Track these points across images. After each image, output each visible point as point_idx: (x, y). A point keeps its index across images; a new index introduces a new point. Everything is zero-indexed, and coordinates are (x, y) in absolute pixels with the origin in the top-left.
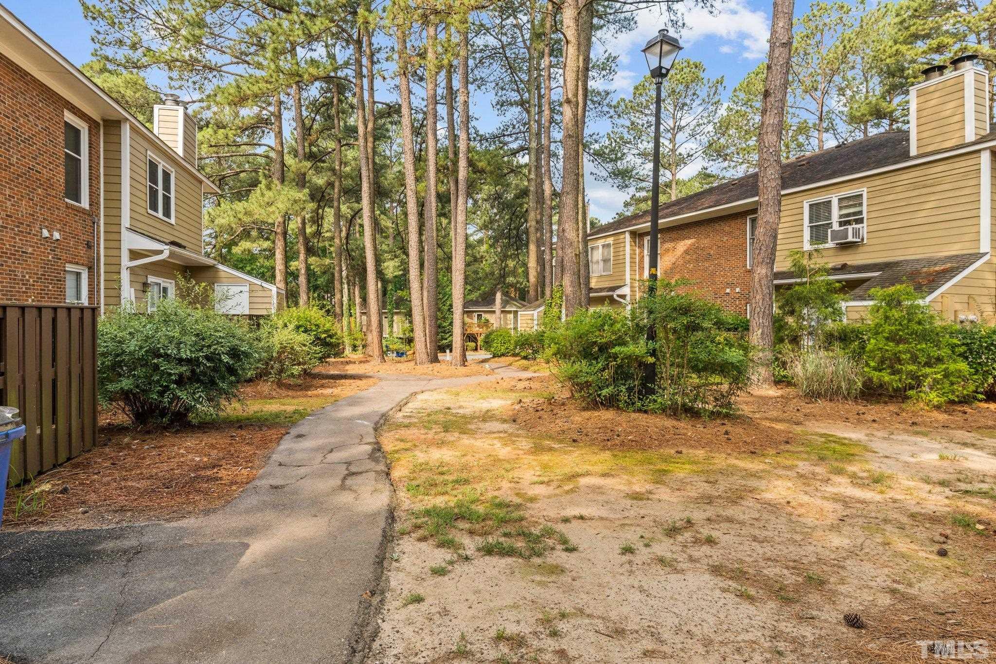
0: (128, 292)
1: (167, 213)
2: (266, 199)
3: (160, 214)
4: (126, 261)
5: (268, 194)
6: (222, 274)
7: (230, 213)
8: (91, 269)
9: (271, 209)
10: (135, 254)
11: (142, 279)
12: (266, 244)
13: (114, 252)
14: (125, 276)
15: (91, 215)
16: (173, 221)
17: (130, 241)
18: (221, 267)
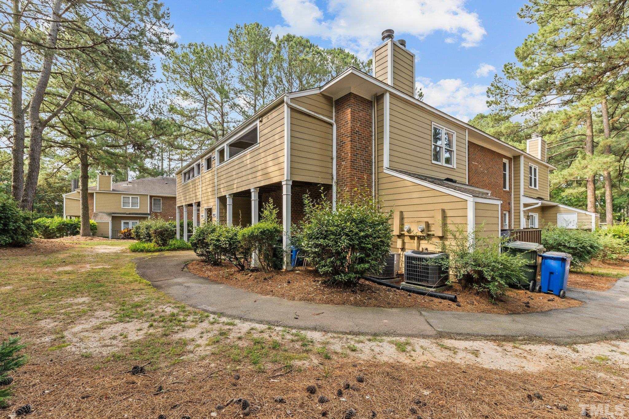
0: (523, 220)
1: (535, 186)
2: (582, 165)
3: (533, 187)
4: (522, 209)
5: (584, 162)
6: (561, 209)
7: (560, 176)
8: (509, 212)
9: (586, 170)
10: (526, 205)
11: (527, 214)
12: (583, 189)
13: (518, 205)
14: (522, 214)
15: (509, 192)
16: (537, 188)
17: (524, 200)
18: (561, 206)
